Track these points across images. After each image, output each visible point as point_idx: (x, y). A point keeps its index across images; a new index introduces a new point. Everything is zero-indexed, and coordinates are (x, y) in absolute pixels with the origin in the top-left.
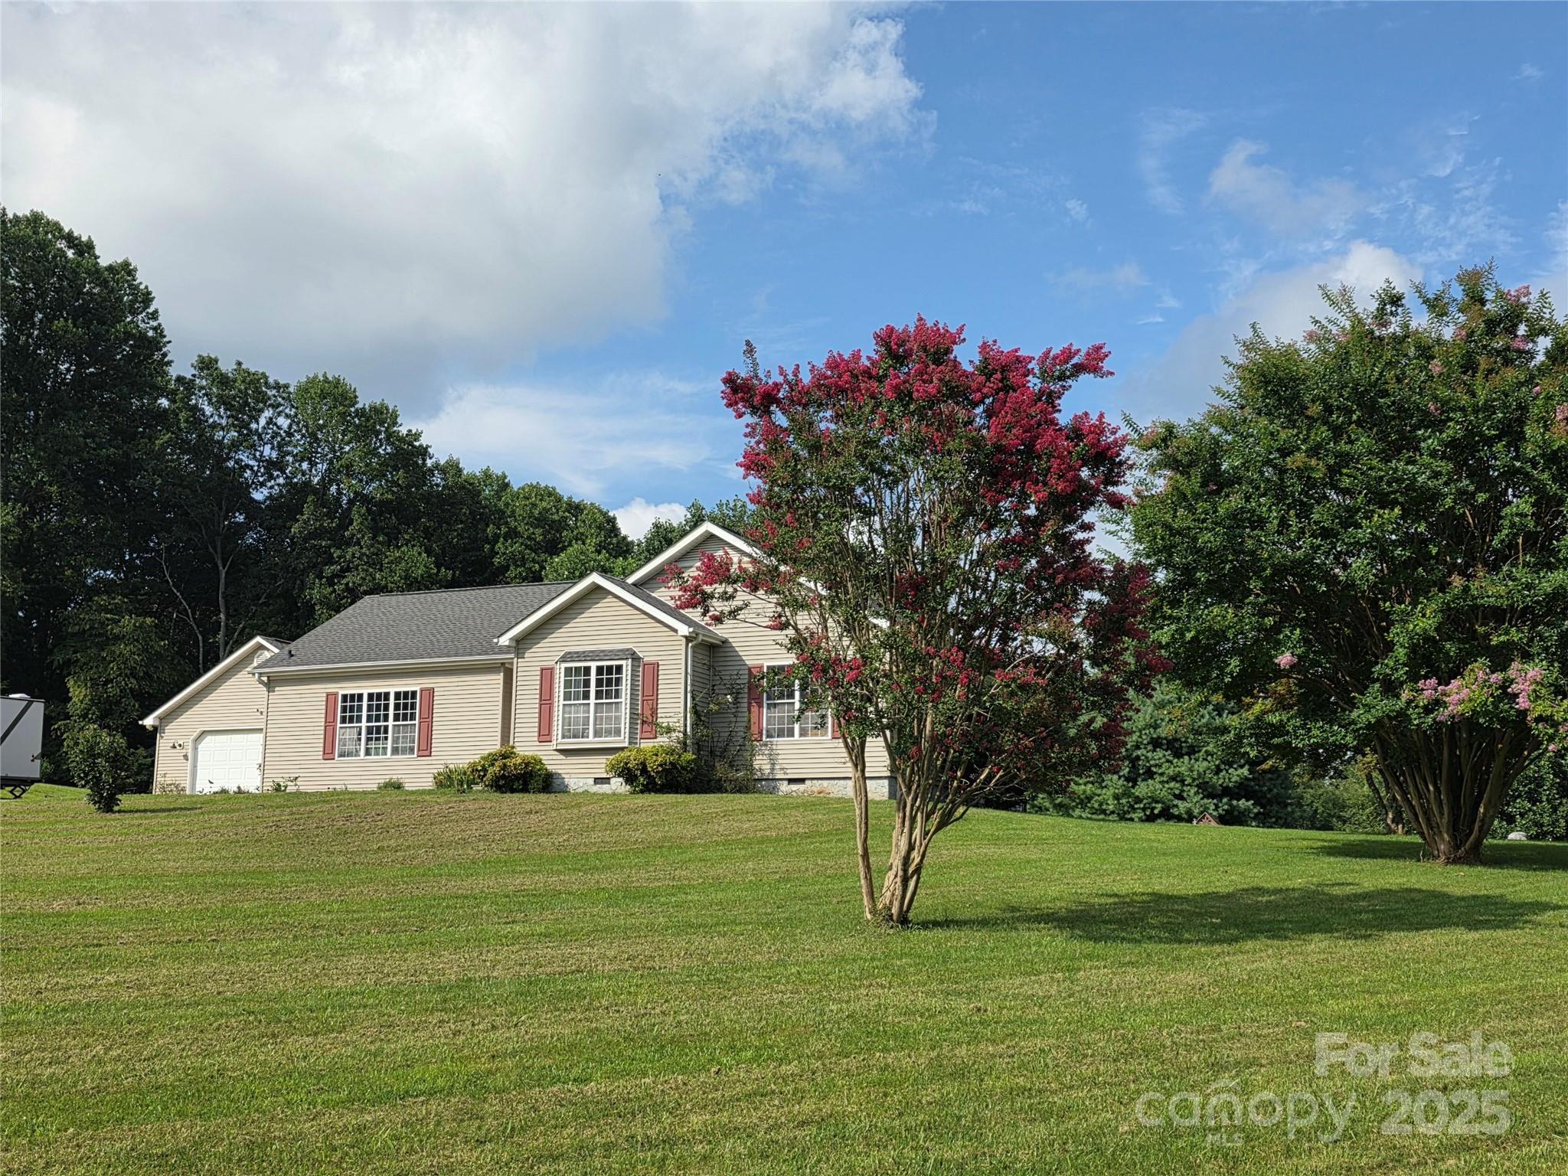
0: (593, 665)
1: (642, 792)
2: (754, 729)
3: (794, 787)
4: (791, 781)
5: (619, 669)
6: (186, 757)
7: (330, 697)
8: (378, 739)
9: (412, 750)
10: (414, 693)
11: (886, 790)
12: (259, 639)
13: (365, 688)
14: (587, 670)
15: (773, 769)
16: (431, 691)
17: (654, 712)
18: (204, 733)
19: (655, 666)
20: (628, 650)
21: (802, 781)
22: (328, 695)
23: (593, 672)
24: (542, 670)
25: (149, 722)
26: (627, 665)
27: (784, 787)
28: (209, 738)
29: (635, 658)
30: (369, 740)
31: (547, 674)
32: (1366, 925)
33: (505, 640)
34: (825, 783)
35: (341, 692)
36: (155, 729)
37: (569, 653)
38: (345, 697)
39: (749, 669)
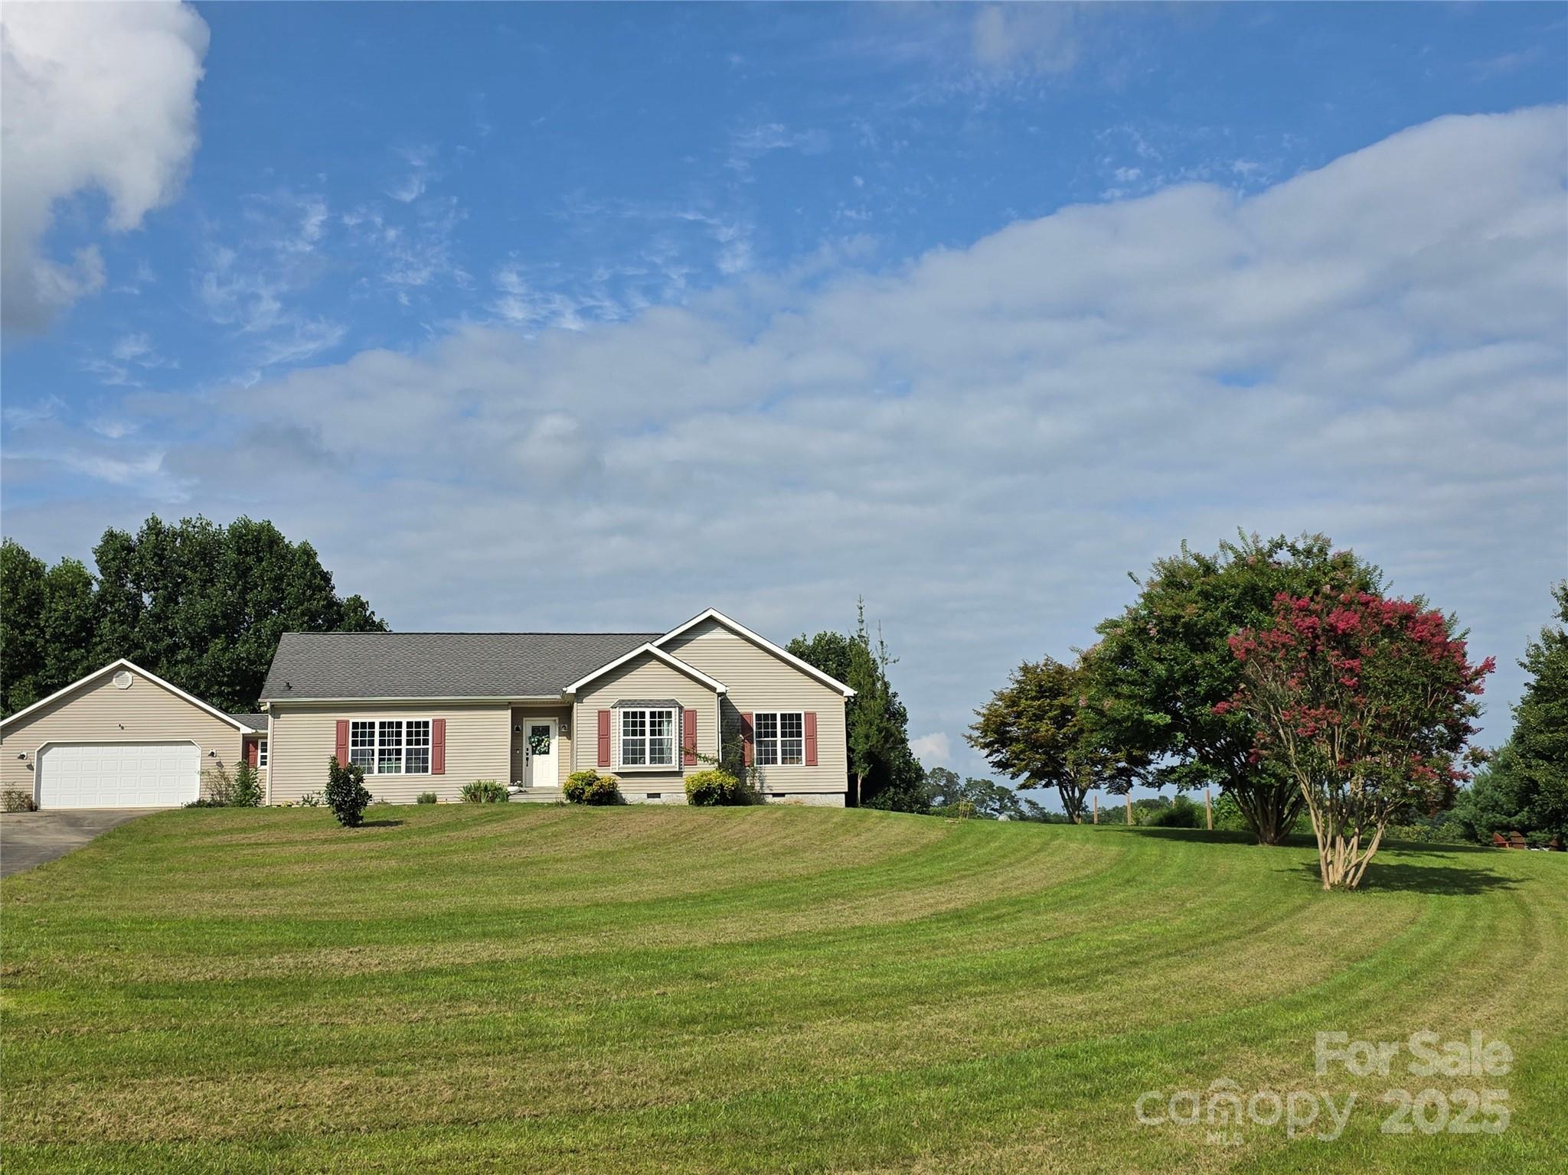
0: (647, 711)
2: (747, 759)
3: (777, 799)
4: (775, 795)
5: (669, 714)
6: (29, 766)
7: (341, 726)
8: (389, 759)
9: (425, 770)
10: (426, 724)
11: (844, 801)
12: (123, 661)
13: (377, 718)
14: (643, 714)
15: (762, 787)
16: (441, 725)
17: (695, 746)
18: (54, 744)
19: (694, 712)
20: (672, 700)
21: (783, 795)
22: (338, 722)
23: (648, 716)
24: (599, 712)
26: (675, 711)
27: (770, 799)
29: (681, 708)
30: (380, 760)
31: (604, 717)
33: (572, 689)
35: (350, 720)
37: (623, 701)
38: (355, 725)
39: (741, 716)
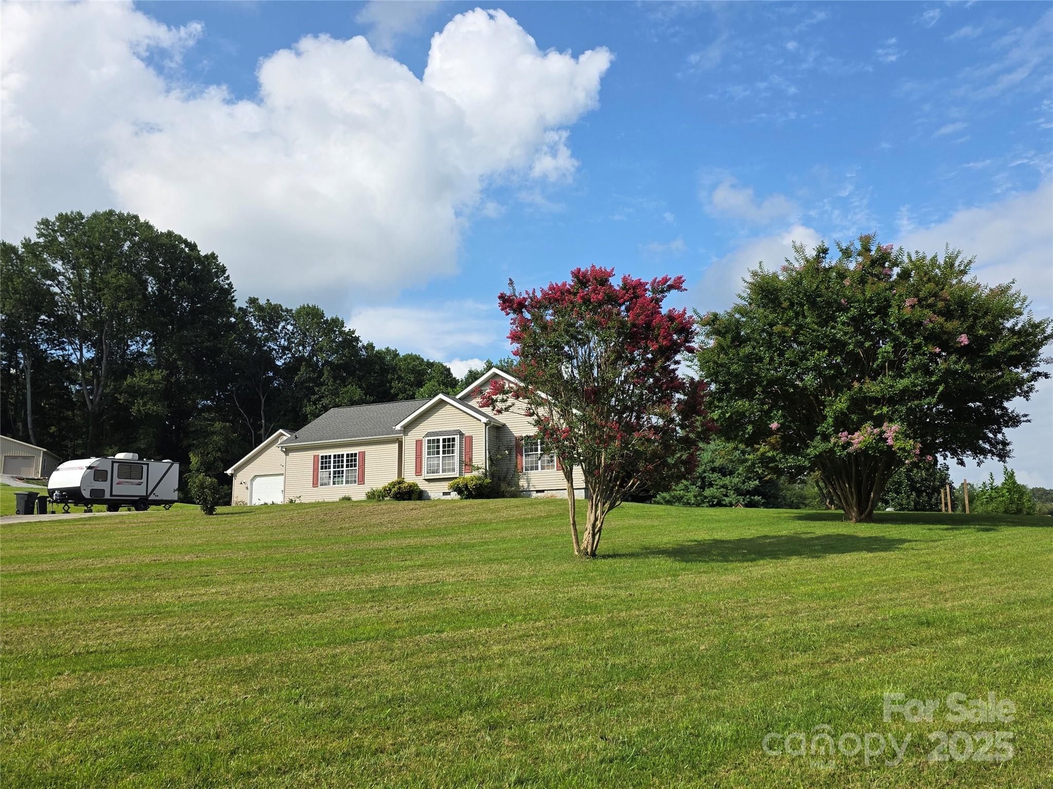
0: (441, 438)
1: (466, 498)
2: (519, 467)
3: (539, 494)
4: (538, 491)
5: (453, 439)
6: (247, 488)
7: (316, 457)
8: (339, 477)
9: (355, 482)
10: (356, 454)
11: (583, 494)
12: (281, 431)
13: (332, 452)
14: (438, 440)
15: (529, 486)
16: (364, 453)
17: (471, 460)
18: (256, 476)
19: (471, 438)
20: (457, 430)
21: (543, 491)
22: (314, 456)
23: (441, 441)
24: (417, 441)
25: (229, 472)
26: (457, 437)
27: (534, 494)
28: (258, 479)
29: (461, 434)
30: (334, 477)
31: (419, 443)
32: (818, 551)
33: (398, 427)
34: (554, 492)
35: (321, 455)
36: (232, 475)
37: (429, 432)
38: (322, 457)
39: (516, 438)
